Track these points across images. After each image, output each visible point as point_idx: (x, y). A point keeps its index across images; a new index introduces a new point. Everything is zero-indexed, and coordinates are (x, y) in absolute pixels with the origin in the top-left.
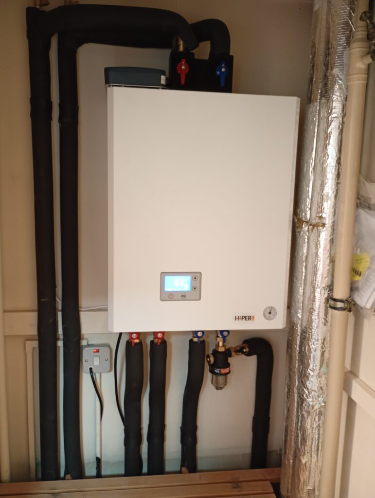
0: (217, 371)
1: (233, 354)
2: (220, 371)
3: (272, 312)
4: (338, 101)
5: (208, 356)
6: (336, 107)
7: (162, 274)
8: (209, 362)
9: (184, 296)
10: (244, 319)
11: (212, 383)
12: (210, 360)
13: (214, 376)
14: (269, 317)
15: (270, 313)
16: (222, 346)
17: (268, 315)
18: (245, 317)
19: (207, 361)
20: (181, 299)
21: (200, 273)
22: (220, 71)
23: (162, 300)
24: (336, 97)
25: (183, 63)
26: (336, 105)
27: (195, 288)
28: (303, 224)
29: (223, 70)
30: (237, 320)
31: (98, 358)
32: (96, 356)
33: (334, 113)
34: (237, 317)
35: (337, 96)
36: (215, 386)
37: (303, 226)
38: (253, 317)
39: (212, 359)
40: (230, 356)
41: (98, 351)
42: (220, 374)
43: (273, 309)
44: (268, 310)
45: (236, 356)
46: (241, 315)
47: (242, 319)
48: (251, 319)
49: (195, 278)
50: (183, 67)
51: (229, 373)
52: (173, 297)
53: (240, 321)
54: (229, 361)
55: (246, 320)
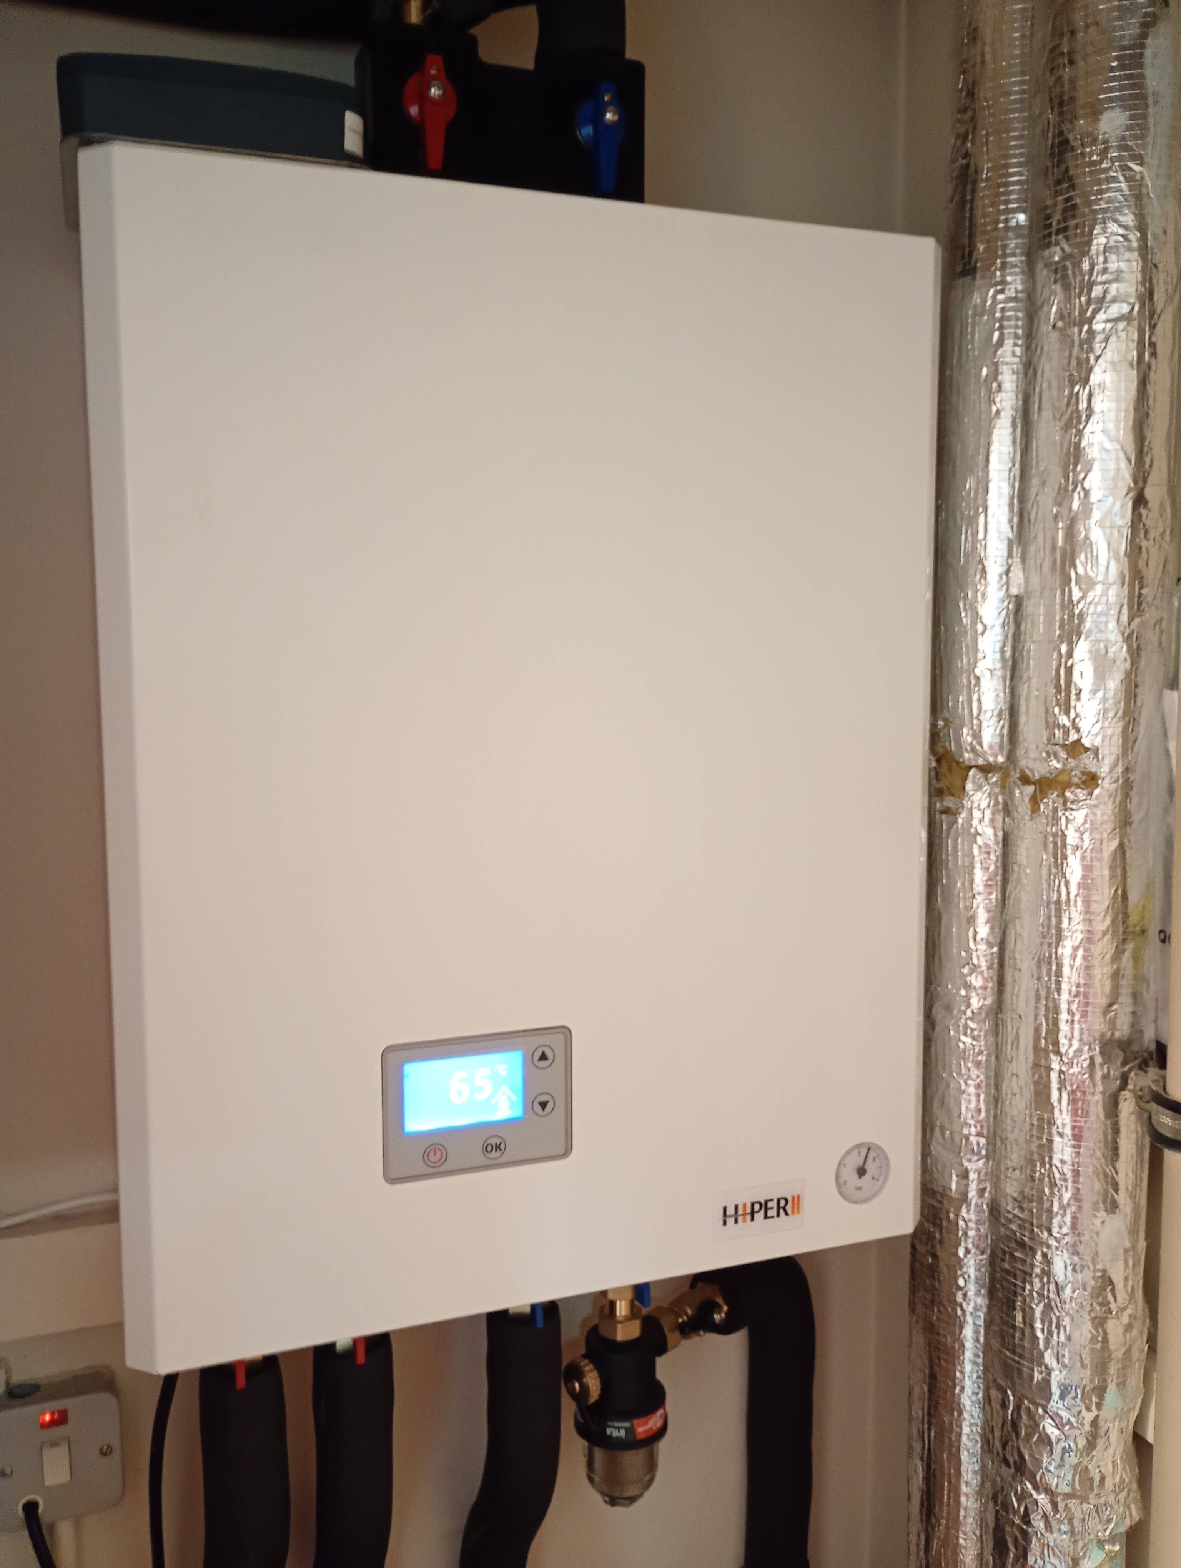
0: (617, 1431)
1: (671, 1337)
2: (630, 1431)
3: (870, 1167)
4: (1130, 249)
5: (574, 1373)
6: (1126, 276)
7: (392, 1057)
8: (580, 1398)
9: (498, 1147)
10: (761, 1215)
11: (591, 1480)
12: (585, 1389)
13: (598, 1454)
14: (859, 1189)
15: (861, 1172)
16: (628, 1319)
17: (852, 1179)
18: (764, 1206)
19: (572, 1393)
20: (482, 1161)
21: (565, 1032)
22: (597, 120)
23: (392, 1180)
24: (1121, 231)
25: (433, 72)
26: (1123, 266)
27: (543, 1105)
28: (965, 779)
29: (609, 116)
30: (730, 1221)
31: (62, 1451)
32: (55, 1444)
33: (1114, 301)
34: (731, 1211)
35: (1126, 227)
36: (603, 1494)
37: (969, 786)
38: (797, 1200)
39: (593, 1382)
40: (662, 1349)
41: (61, 1419)
42: (632, 1443)
43: (872, 1154)
44: (856, 1160)
45: (685, 1343)
46: (746, 1198)
47: (752, 1213)
48: (788, 1208)
49: (543, 1057)
50: (434, 91)
51: (661, 1432)
52: (445, 1158)
53: (745, 1225)
54: (660, 1375)
55: (766, 1217)
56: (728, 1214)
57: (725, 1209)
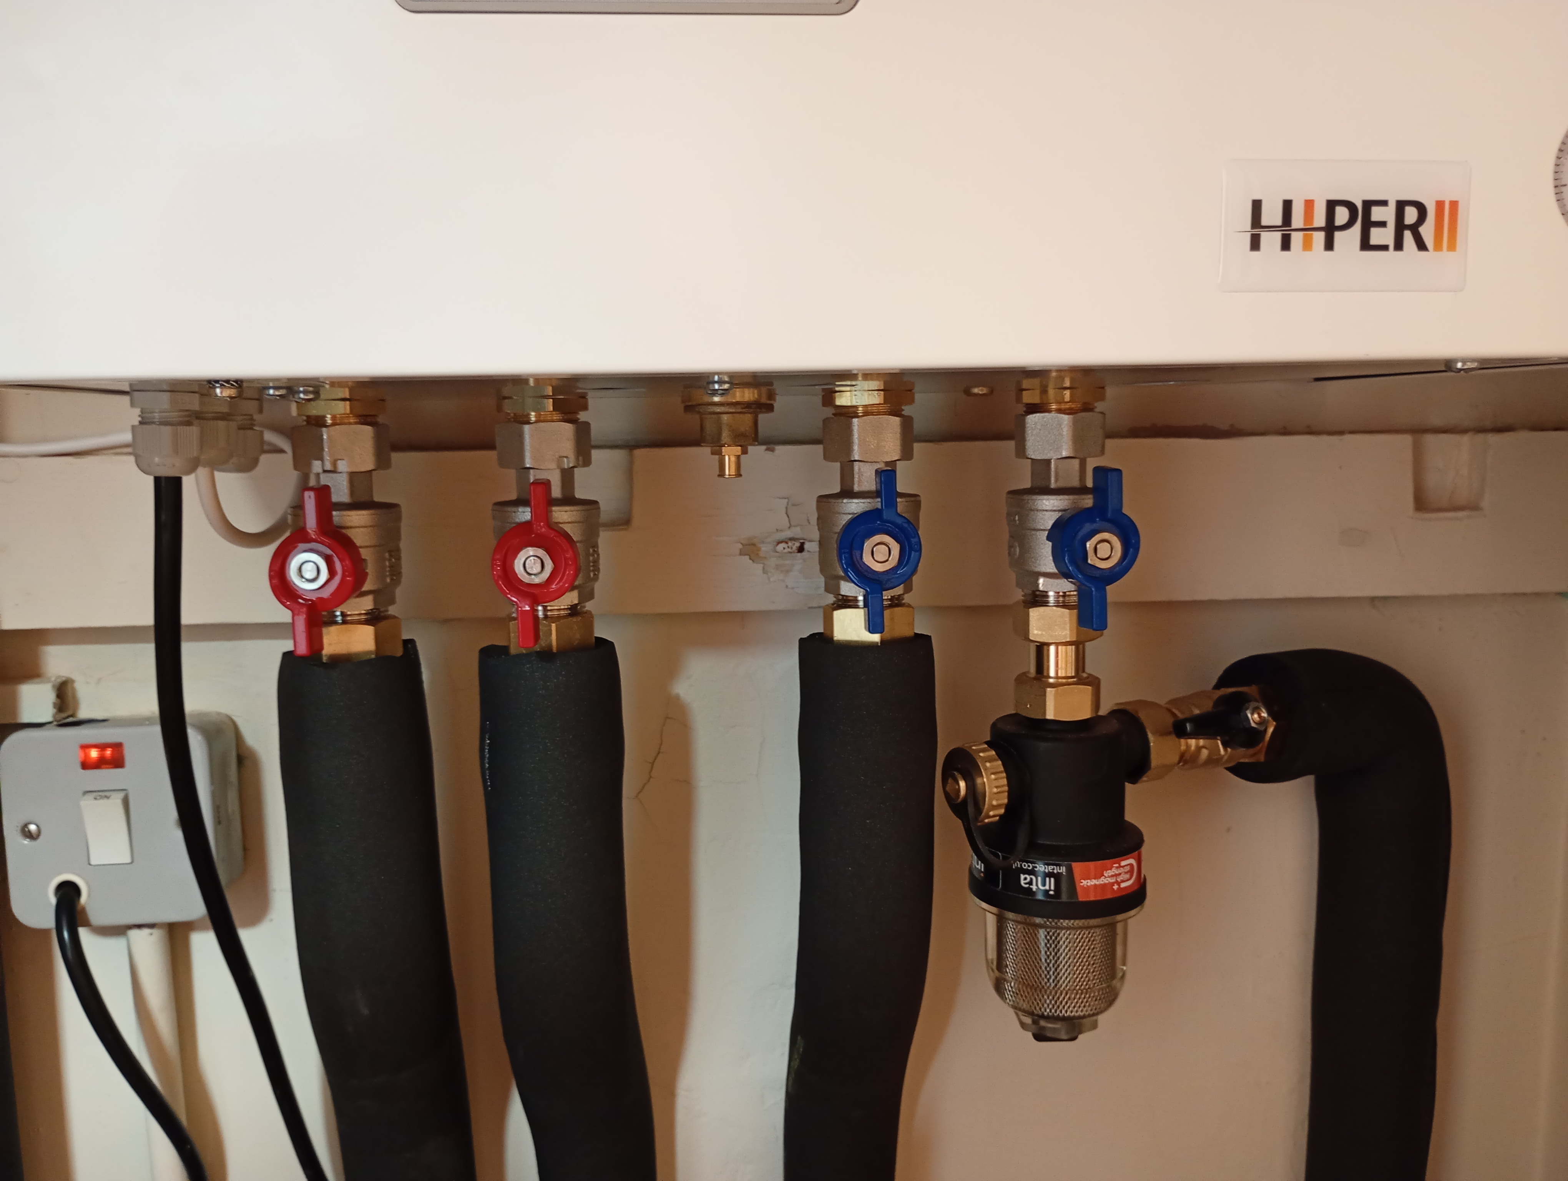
0: (1039, 880)
1: (1161, 750)
5: (961, 763)
8: (968, 808)
10: (1351, 237)
12: (975, 796)
16: (1068, 682)
18: (1363, 216)
19: (951, 799)
30: (1271, 240)
34: (1272, 215)
38: (1449, 213)
40: (1140, 768)
41: (114, 758)
42: (1066, 908)
47: (1330, 229)
48: (1427, 231)
53: (1309, 258)
54: (1131, 811)
55: (1366, 245)
56: (1265, 222)
57: (1257, 205)
